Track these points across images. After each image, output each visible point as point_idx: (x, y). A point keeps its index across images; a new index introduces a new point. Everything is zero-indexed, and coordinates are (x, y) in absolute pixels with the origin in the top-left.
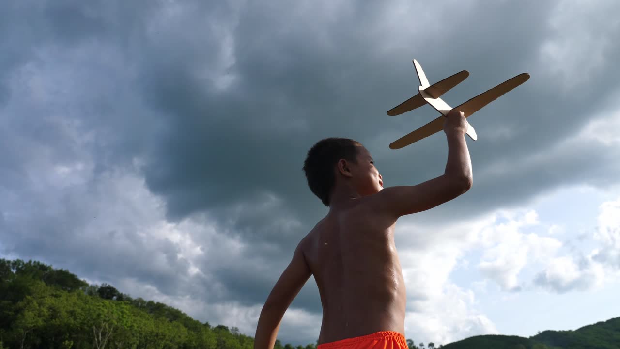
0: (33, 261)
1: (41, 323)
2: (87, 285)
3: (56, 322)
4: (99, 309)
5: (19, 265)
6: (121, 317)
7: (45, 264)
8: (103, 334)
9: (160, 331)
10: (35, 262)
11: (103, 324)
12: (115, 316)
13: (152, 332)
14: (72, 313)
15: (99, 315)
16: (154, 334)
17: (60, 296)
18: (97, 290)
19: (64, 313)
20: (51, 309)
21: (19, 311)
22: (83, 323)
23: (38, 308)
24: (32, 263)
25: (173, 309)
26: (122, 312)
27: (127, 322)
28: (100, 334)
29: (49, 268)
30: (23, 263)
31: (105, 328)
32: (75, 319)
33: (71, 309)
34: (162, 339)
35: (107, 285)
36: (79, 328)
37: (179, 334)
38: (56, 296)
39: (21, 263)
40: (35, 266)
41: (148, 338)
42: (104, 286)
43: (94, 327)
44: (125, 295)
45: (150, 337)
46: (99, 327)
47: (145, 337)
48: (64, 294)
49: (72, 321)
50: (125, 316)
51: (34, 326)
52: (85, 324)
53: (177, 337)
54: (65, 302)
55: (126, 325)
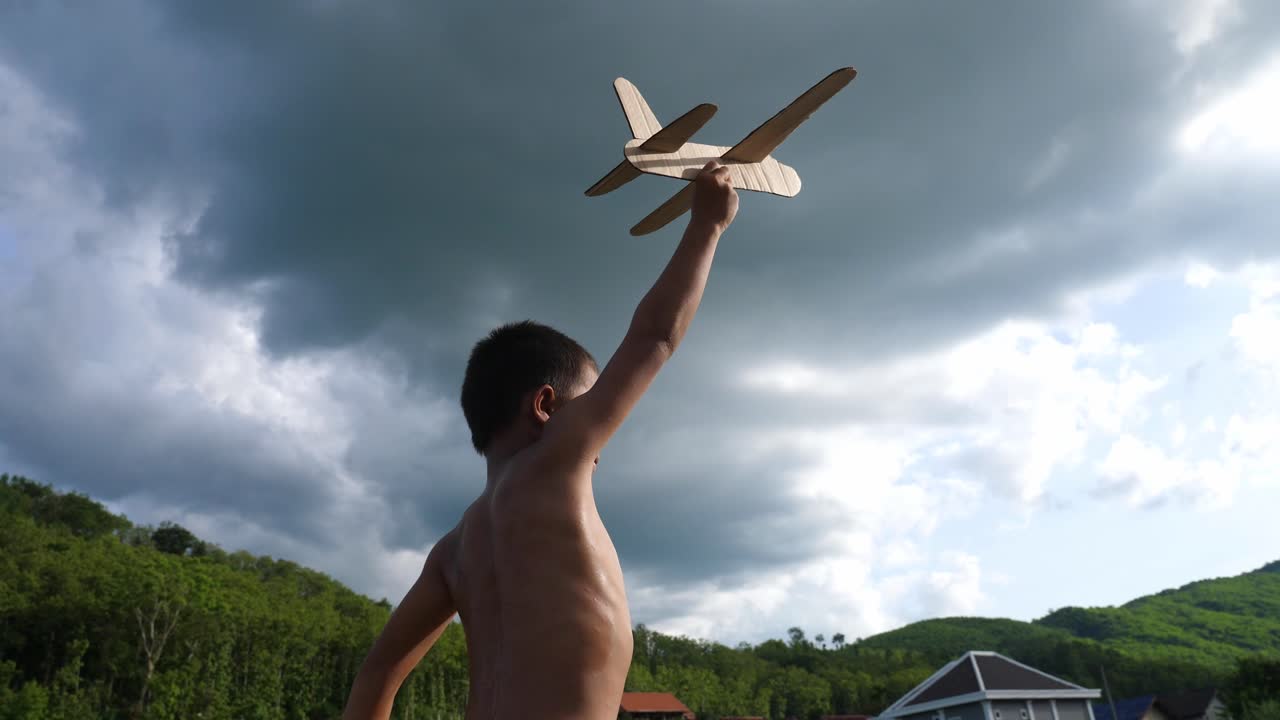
0: (11, 476)
1: (23, 602)
2: (129, 525)
3: (57, 601)
4: (149, 574)
6: (194, 590)
7: (37, 483)
8: (160, 626)
9: (281, 617)
11: (157, 606)
12: (184, 587)
13: (263, 620)
14: (91, 583)
15: (148, 586)
16: (269, 624)
17: (67, 548)
18: (150, 535)
19: (73, 583)
20: (47, 574)
22: (114, 605)
23: (18, 573)
24: (9, 482)
25: (312, 572)
26: (199, 580)
27: (209, 599)
28: (152, 625)
29: (47, 490)
31: (162, 613)
32: (99, 594)
33: (90, 574)
34: (285, 634)
35: (172, 526)
36: (107, 613)
37: (322, 624)
38: (58, 548)
40: (15, 487)
41: (256, 632)
42: (165, 527)
43: (138, 611)
44: (210, 544)
45: (260, 630)
46: (148, 610)
47: (250, 629)
48: (76, 544)
49: (93, 600)
50: (203, 587)
51: (10, 611)
52: (119, 605)
53: (317, 628)
54: (79, 562)
55: (206, 605)
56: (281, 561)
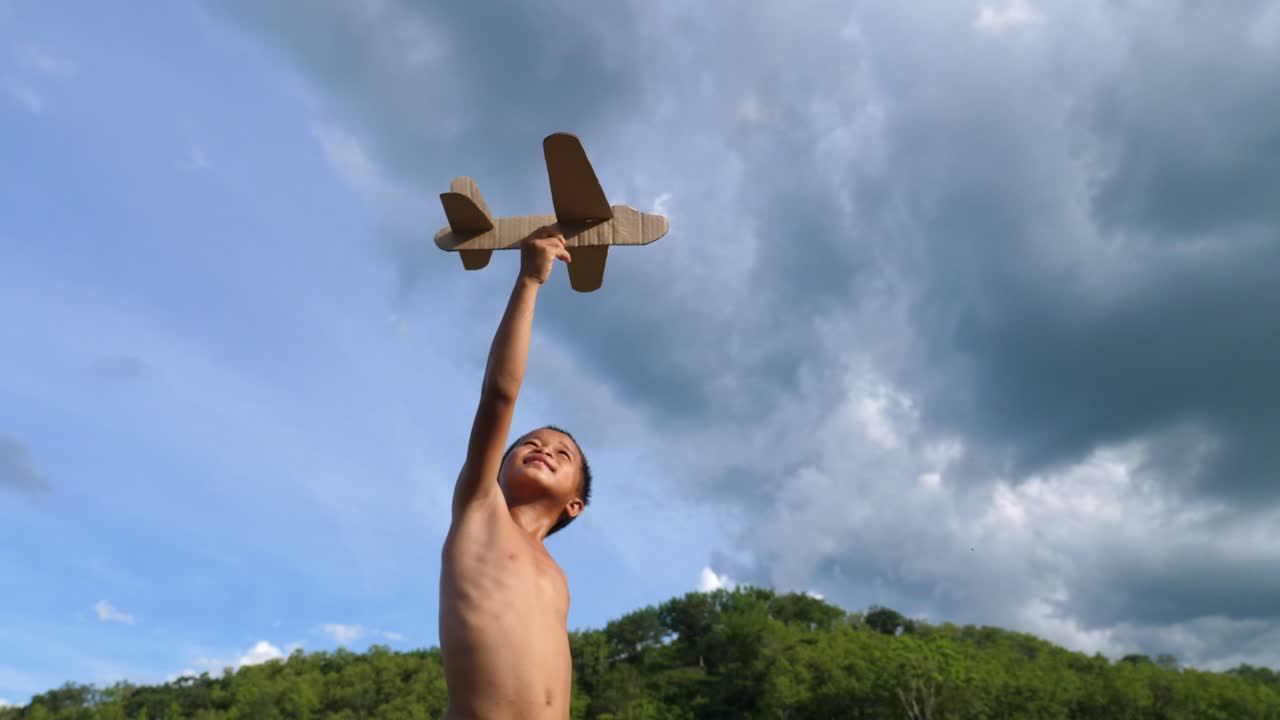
1: (805, 694)
2: (843, 613)
3: (829, 689)
4: (900, 655)
5: (722, 597)
6: (944, 665)
7: (764, 589)
8: (920, 701)
9: (1022, 682)
10: (746, 588)
11: (914, 683)
12: (932, 664)
13: (1006, 686)
14: (850, 670)
15: (902, 666)
16: (1012, 690)
17: (817, 642)
18: (862, 620)
19: (837, 673)
20: (811, 666)
21: (760, 678)
22: (875, 686)
23: (790, 668)
24: (742, 591)
25: (1018, 635)
26: (944, 655)
27: (958, 672)
28: (914, 703)
29: (772, 593)
30: (727, 593)
31: (919, 690)
32: (859, 679)
33: (846, 662)
34: (1030, 699)
35: (879, 609)
36: (872, 696)
37: (1063, 684)
38: (810, 642)
39: (724, 594)
40: (749, 595)
41: (1003, 699)
43: (900, 692)
44: (918, 621)
45: (1006, 697)
46: (907, 689)
47: (997, 698)
49: (857, 685)
50: (951, 661)
51: (798, 702)
52: (880, 686)
53: (1059, 690)
54: (831, 652)
55: (958, 678)
56: (984, 628)
